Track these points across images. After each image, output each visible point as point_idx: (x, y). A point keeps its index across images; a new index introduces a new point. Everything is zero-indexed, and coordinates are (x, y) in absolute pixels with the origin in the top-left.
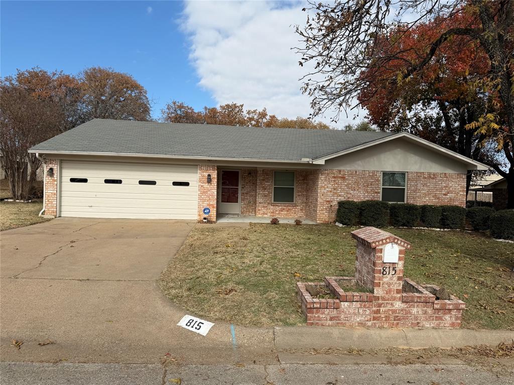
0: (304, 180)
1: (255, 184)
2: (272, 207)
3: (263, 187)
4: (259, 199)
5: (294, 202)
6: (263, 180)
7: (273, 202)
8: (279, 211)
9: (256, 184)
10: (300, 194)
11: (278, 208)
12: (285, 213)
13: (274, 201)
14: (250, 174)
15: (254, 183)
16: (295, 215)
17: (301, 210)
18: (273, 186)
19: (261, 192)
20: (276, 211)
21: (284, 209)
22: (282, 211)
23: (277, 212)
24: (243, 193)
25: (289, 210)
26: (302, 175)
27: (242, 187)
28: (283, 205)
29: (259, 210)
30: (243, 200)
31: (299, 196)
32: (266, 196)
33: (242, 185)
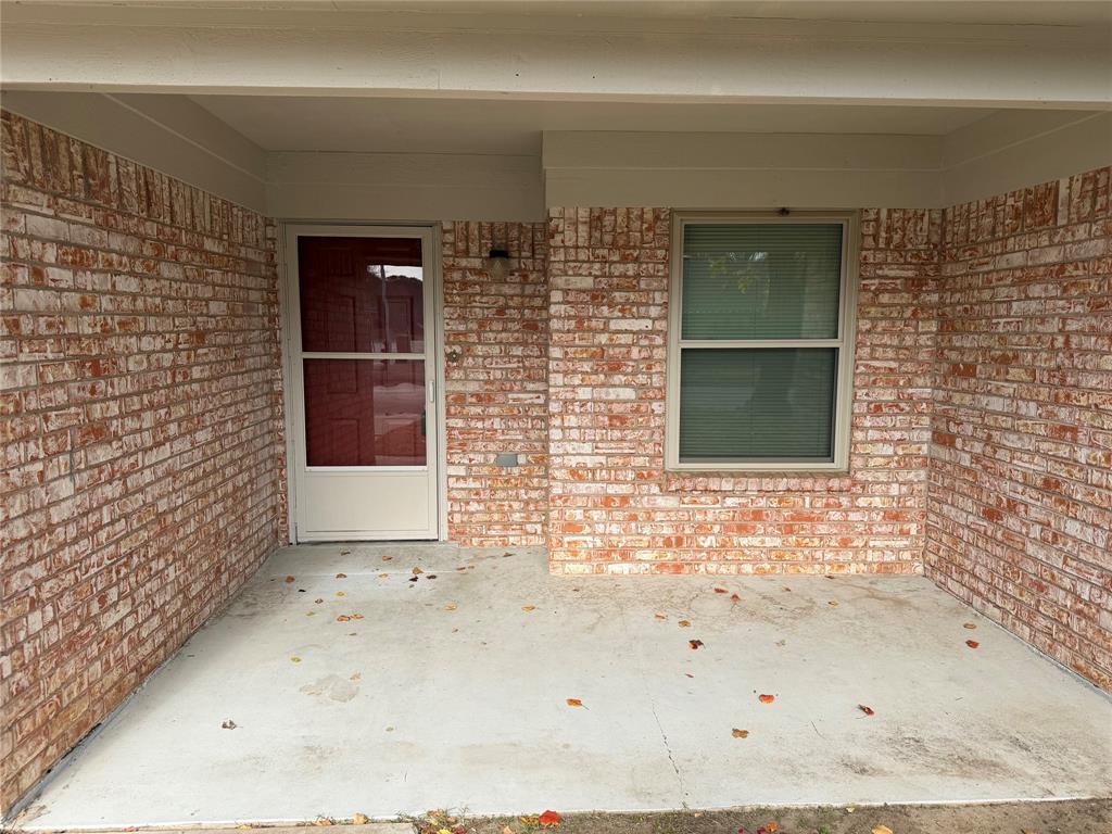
0: (916, 285)
1: (536, 328)
2: (671, 502)
3: (599, 354)
4: (572, 447)
5: (840, 462)
6: (596, 296)
7: (673, 460)
8: (726, 528)
9: (548, 332)
10: (888, 395)
11: (714, 511)
12: (770, 542)
13: (685, 454)
14: (499, 253)
15: (531, 326)
16: (847, 555)
17: (894, 516)
18: (677, 344)
19: (584, 393)
20: (702, 529)
21: (758, 515)
22: (743, 529)
23: (708, 541)
24: (460, 399)
25: (799, 517)
26: (900, 248)
27: (451, 357)
28: (753, 485)
29: (572, 527)
30: (459, 443)
31: (877, 409)
32: (622, 419)
33: (453, 337)
